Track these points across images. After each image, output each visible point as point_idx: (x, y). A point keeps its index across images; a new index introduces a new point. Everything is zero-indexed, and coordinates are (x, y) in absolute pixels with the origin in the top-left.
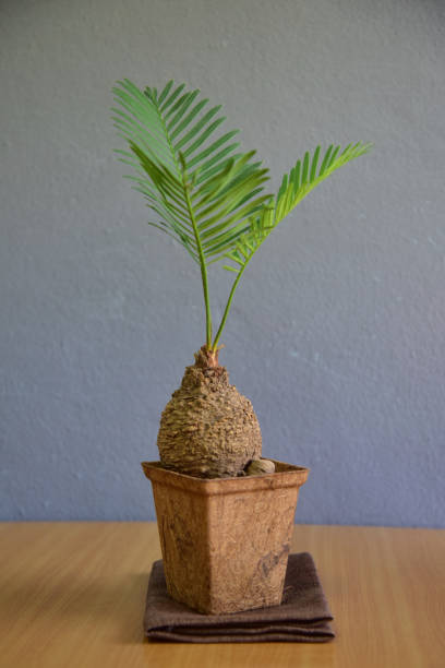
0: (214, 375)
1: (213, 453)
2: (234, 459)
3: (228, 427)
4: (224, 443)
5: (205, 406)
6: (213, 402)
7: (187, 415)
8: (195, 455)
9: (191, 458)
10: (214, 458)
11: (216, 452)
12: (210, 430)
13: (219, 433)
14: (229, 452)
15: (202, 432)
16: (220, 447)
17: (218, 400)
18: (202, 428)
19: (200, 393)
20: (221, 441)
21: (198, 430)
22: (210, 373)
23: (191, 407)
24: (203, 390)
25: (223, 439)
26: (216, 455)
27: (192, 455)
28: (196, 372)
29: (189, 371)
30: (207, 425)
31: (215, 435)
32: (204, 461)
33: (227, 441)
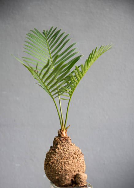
0: (63, 140)
1: (59, 171)
2: (69, 173)
3: (66, 161)
4: (63, 167)
5: (58, 152)
6: (61, 151)
7: (51, 156)
8: (53, 172)
9: (52, 173)
10: (60, 173)
11: (60, 171)
12: (58, 162)
13: (61, 163)
14: (66, 171)
15: (55, 163)
16: (62, 169)
17: (64, 150)
18: (55, 161)
19: (57, 147)
20: (62, 166)
21: (54, 162)
22: (62, 139)
23: (53, 153)
24: (59, 146)
25: (63, 165)
26: (60, 172)
27: (52, 172)
28: (57, 139)
29: (55, 139)
30: (57, 160)
31: (60, 164)
32: (56, 175)
33: (65, 166)
